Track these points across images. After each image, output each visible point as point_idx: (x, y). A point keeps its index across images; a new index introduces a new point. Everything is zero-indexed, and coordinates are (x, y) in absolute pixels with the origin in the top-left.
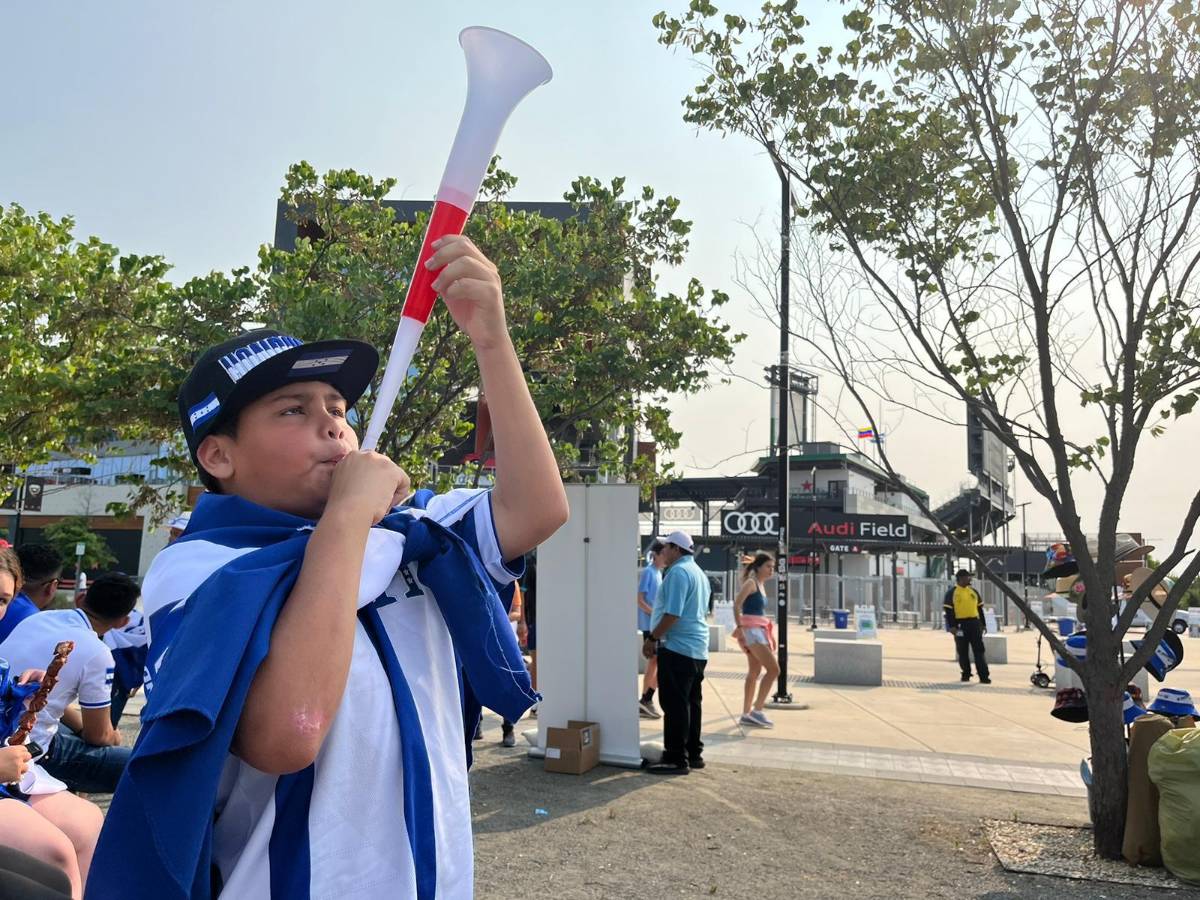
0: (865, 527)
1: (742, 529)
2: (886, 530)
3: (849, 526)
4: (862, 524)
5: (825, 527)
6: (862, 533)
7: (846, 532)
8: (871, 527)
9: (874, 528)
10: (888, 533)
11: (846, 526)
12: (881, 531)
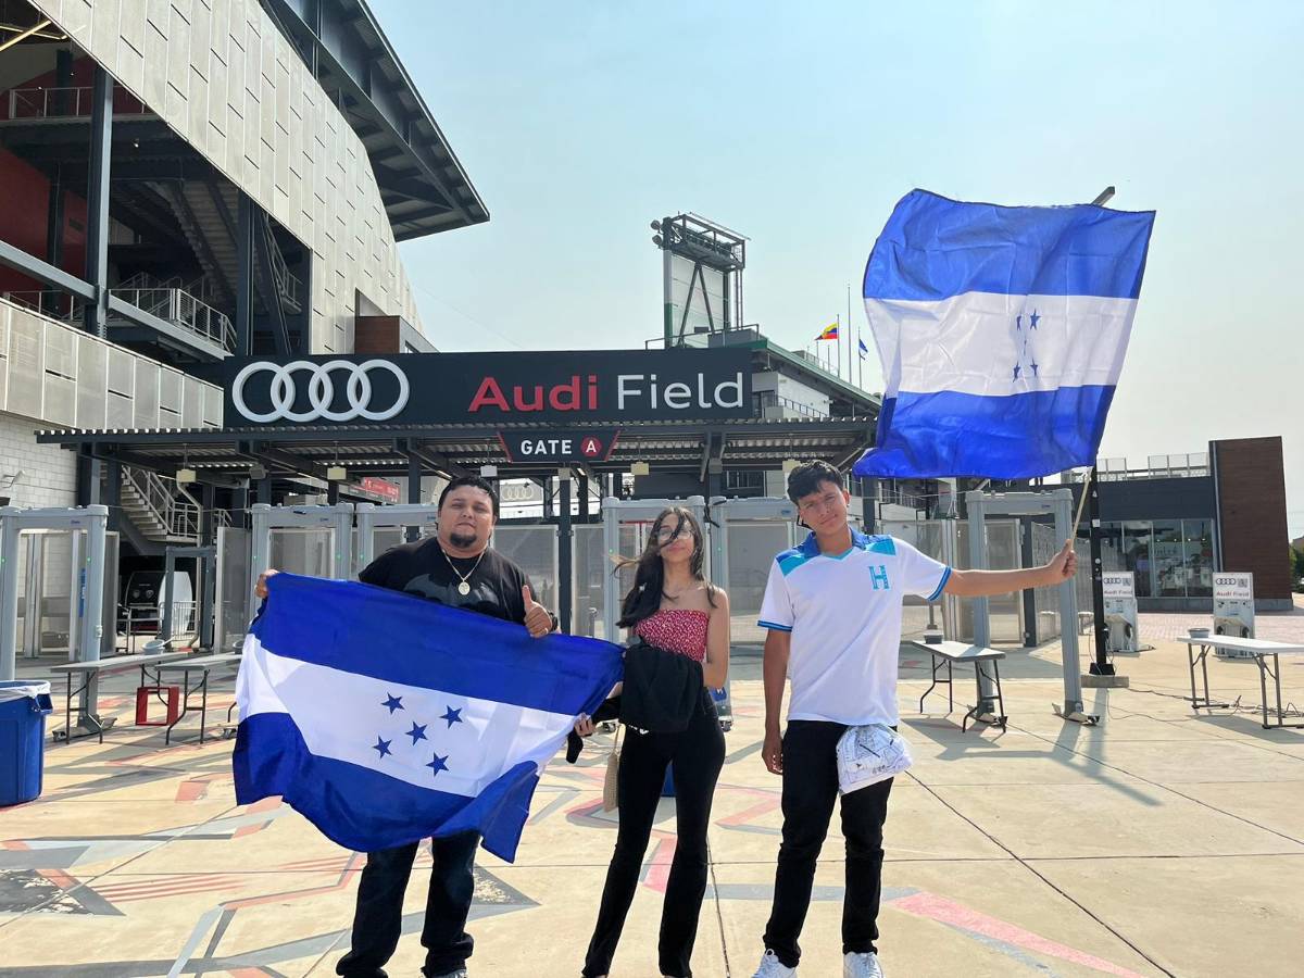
0: (628, 385)
1: (282, 409)
2: (688, 394)
3: (585, 384)
4: (621, 378)
5: (518, 390)
6: (621, 406)
7: (575, 404)
8: (644, 386)
9: (654, 387)
10: (692, 399)
11: (574, 388)
12: (674, 395)
